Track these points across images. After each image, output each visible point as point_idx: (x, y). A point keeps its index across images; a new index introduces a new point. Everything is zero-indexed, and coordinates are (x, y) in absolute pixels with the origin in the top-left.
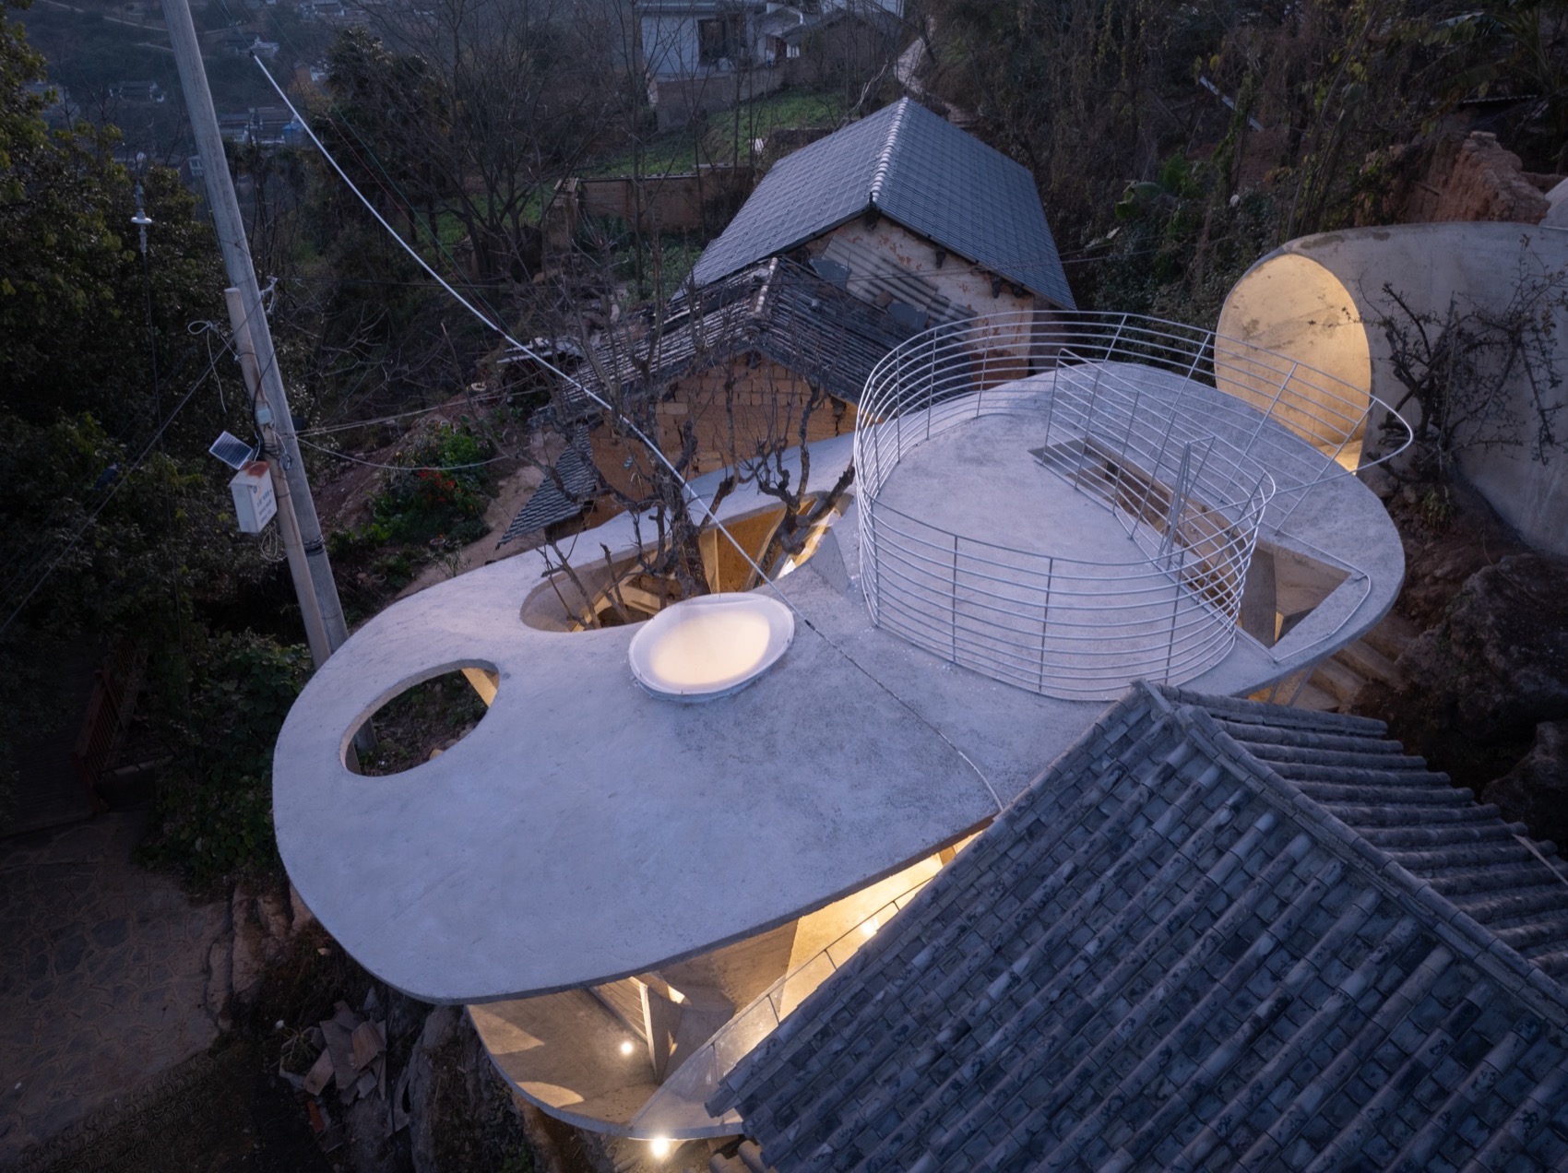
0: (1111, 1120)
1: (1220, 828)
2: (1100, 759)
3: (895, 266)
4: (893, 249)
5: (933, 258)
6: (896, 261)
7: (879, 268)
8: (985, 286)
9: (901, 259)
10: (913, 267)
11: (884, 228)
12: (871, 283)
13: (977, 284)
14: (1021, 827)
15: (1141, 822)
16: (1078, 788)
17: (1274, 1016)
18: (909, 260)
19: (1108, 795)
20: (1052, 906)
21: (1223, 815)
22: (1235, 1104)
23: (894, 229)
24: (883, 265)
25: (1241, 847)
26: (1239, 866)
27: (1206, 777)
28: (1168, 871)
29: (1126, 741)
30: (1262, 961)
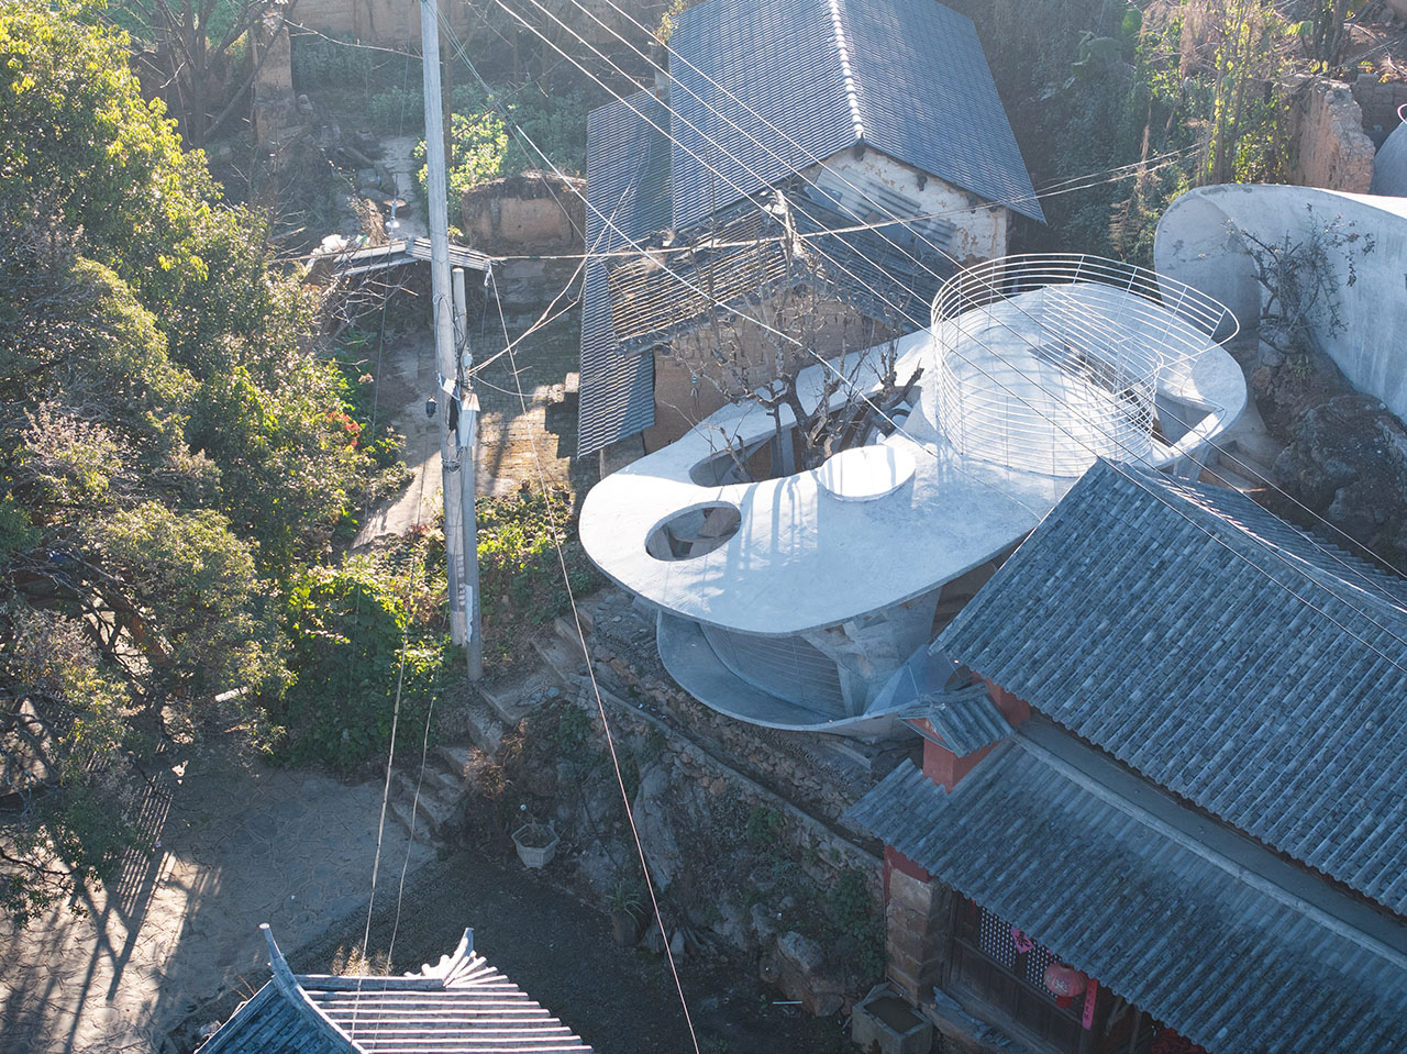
0: (1101, 614)
1: (1137, 508)
2: (1085, 491)
3: (880, 188)
4: (879, 174)
5: (915, 180)
6: (882, 184)
7: (866, 191)
8: (963, 202)
9: (886, 182)
10: (896, 189)
11: (869, 157)
12: (860, 204)
13: (954, 200)
14: (1052, 524)
15: (1104, 514)
16: (1076, 505)
17: (1159, 568)
18: (893, 183)
19: (1091, 506)
20: (1069, 552)
21: (1138, 503)
22: (1145, 598)
23: (879, 157)
24: (870, 189)
25: (1145, 514)
26: (1145, 521)
27: (1131, 491)
28: (1117, 528)
29: (1096, 482)
30: (1154, 551)
